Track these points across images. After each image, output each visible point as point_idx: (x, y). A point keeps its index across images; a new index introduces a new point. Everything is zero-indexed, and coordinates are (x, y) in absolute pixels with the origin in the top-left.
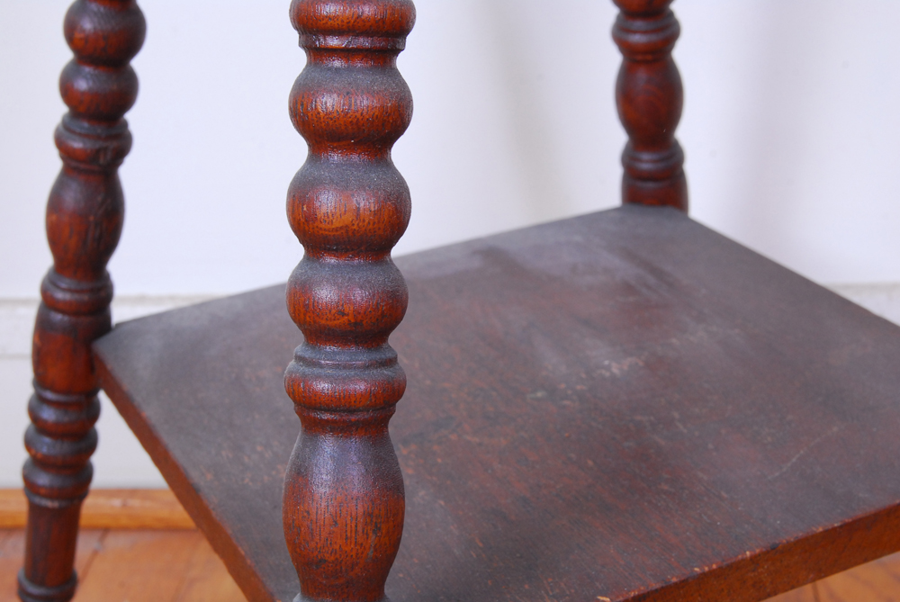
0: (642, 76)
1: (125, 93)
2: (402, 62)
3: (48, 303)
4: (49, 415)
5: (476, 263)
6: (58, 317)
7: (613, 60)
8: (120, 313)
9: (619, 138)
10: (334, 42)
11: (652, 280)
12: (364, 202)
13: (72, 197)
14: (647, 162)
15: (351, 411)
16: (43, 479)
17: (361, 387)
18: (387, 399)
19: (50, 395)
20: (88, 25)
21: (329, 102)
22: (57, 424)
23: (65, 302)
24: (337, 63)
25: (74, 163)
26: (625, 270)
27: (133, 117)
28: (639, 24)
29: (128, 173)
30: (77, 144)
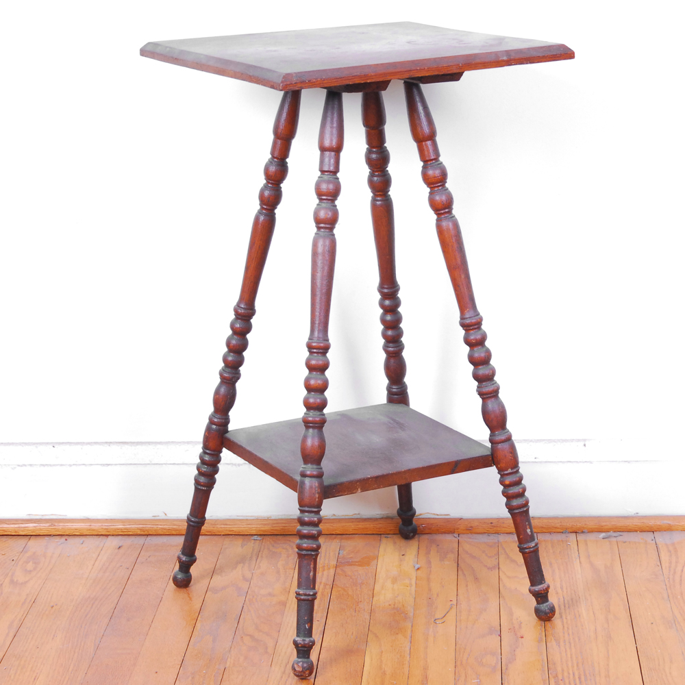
0: (392, 361)
1: (240, 362)
2: (328, 355)
3: (211, 422)
4: (207, 458)
5: (339, 417)
6: (214, 427)
7: (383, 356)
8: (231, 427)
9: (386, 381)
10: (315, 351)
11: (392, 422)
12: (320, 382)
13: (223, 390)
15: (316, 424)
16: (202, 479)
17: (318, 419)
18: (323, 422)
19: (208, 451)
20: (234, 342)
21: (313, 362)
22: (209, 461)
23: (218, 422)
24: (316, 355)
25: (224, 380)
26: (385, 419)
27: (241, 369)
28: (391, 345)
29: (238, 385)
30: (226, 375)
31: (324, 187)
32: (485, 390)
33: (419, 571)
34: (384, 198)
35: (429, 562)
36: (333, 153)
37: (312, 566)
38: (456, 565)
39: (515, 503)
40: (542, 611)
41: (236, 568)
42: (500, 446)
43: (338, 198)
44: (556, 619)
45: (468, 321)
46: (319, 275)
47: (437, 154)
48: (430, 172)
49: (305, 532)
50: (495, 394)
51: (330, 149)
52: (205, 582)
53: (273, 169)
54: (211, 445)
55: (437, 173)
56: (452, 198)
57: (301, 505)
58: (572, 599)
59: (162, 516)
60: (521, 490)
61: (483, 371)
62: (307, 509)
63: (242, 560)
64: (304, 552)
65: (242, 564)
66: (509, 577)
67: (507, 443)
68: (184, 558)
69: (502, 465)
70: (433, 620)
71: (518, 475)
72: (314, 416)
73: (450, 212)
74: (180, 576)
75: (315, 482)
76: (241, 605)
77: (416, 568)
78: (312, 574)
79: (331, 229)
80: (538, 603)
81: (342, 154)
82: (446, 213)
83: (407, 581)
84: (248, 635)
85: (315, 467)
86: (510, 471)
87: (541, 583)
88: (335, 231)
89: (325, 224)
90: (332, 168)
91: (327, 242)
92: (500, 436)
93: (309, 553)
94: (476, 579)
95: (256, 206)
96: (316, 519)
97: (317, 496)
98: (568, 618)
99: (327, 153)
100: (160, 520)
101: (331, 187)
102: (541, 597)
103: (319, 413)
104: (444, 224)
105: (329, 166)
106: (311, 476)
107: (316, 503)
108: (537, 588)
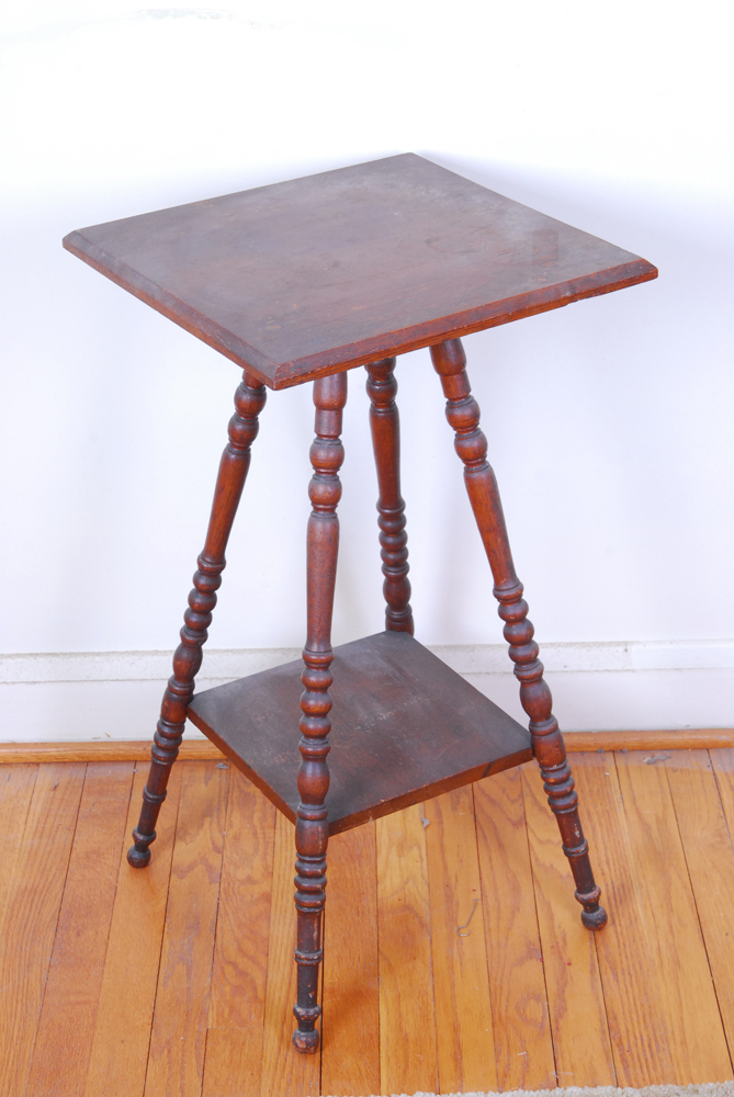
0: (394, 585)
1: (208, 622)
3: (170, 690)
4: (166, 730)
6: (174, 695)
10: (315, 666)
11: (398, 674)
12: (322, 704)
13: (185, 655)
14: (396, 615)
15: (316, 756)
16: (161, 754)
17: (319, 749)
18: (326, 753)
19: (168, 723)
20: (198, 600)
21: (312, 679)
23: (180, 691)
24: (315, 671)
25: (186, 642)
26: (387, 668)
27: (209, 629)
28: (392, 568)
30: (188, 638)
31: (322, 455)
32: (526, 674)
33: (428, 831)
34: (388, 409)
35: (439, 813)
36: (333, 413)
37: (316, 925)
38: (472, 817)
39: (561, 803)
40: (591, 922)
41: (202, 825)
42: (543, 738)
43: (341, 468)
44: (609, 929)
45: (505, 594)
46: (317, 570)
47: (468, 389)
48: (458, 412)
49: (306, 885)
50: (538, 679)
51: (329, 408)
52: (167, 853)
53: (246, 398)
54: (173, 716)
55: (467, 412)
56: (486, 444)
57: (300, 852)
58: (623, 886)
59: (104, 738)
60: (568, 789)
61: (522, 652)
62: (308, 859)
63: (208, 811)
64: (305, 910)
65: (209, 819)
66: (540, 842)
67: (552, 735)
68: (141, 837)
69: (546, 761)
70: (455, 929)
71: (565, 770)
72: (313, 747)
73: (484, 462)
74: (137, 855)
75: (318, 826)
76: (215, 901)
77: (425, 824)
78: (315, 934)
79: (332, 510)
80: (586, 910)
81: (345, 411)
82: (479, 463)
83: (415, 851)
84: (230, 963)
85: (317, 807)
86: (555, 767)
87: (590, 890)
88: (337, 510)
89: (325, 504)
90: (332, 433)
91: (328, 525)
92: (543, 727)
93: (312, 910)
94: (501, 846)
95: (224, 440)
96: (320, 870)
97: (321, 843)
98: (623, 923)
99: (326, 413)
100: (101, 743)
101: (332, 455)
102: (591, 906)
103: (321, 742)
104: (476, 475)
105: (329, 428)
106: (312, 820)
107: (319, 852)
108: (586, 897)
